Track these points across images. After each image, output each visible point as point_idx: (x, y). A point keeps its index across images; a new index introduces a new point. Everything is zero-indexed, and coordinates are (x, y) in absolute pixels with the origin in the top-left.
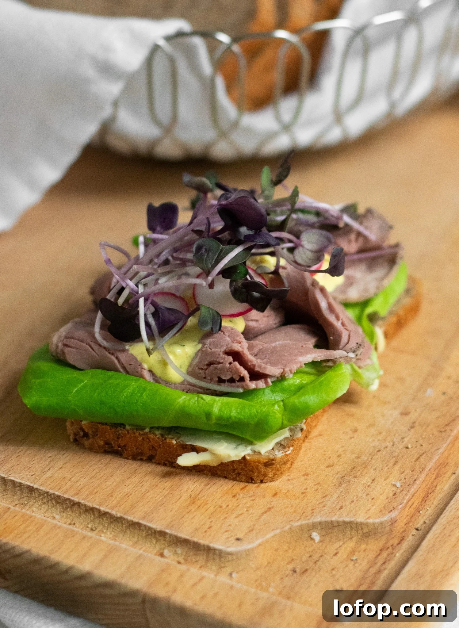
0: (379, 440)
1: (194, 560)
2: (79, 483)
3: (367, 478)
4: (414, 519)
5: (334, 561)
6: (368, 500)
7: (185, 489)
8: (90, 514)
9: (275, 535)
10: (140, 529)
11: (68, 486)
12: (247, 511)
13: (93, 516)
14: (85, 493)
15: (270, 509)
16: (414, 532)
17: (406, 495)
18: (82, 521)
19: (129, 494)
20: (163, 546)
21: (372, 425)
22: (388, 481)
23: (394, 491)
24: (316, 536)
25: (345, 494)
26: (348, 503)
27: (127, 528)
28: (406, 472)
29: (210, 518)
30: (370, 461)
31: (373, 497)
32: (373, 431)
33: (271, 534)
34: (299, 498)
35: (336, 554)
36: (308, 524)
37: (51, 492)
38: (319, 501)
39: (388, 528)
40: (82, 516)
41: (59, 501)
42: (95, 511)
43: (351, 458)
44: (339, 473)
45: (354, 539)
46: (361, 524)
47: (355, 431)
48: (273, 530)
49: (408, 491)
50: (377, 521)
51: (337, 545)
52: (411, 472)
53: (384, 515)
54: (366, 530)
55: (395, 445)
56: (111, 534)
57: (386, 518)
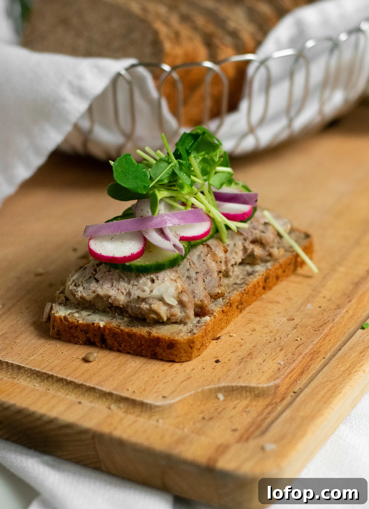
0: (270, 336)
1: (132, 411)
2: (53, 363)
3: (260, 359)
4: (293, 385)
5: (233, 412)
6: (259, 373)
7: (129, 367)
8: (60, 383)
9: (191, 395)
10: (95, 392)
11: (45, 365)
12: (172, 379)
13: (62, 384)
14: (57, 369)
15: (188, 378)
16: (292, 394)
17: (287, 369)
18: (54, 388)
19: (89, 370)
20: (110, 403)
21: (267, 327)
22: (275, 361)
23: (278, 367)
24: (221, 396)
25: (243, 369)
26: (245, 374)
27: (85, 392)
28: (288, 355)
29: (145, 384)
30: (263, 349)
31: (262, 371)
32: (266, 330)
33: (188, 394)
34: (210, 371)
35: (234, 408)
36: (215, 389)
37: (33, 368)
38: (224, 373)
39: (273, 391)
40: (55, 385)
41: (39, 375)
42: (64, 380)
43: (250, 347)
44: (240, 356)
45: (249, 399)
46: (254, 388)
47: (254, 330)
48: (189, 391)
49: (289, 367)
50: (265, 385)
51: (236, 402)
52: (291, 355)
53: (269, 382)
54: (257, 392)
55: (282, 339)
56: (74, 395)
57: (272, 384)
